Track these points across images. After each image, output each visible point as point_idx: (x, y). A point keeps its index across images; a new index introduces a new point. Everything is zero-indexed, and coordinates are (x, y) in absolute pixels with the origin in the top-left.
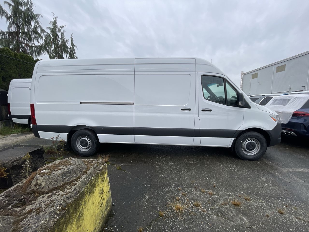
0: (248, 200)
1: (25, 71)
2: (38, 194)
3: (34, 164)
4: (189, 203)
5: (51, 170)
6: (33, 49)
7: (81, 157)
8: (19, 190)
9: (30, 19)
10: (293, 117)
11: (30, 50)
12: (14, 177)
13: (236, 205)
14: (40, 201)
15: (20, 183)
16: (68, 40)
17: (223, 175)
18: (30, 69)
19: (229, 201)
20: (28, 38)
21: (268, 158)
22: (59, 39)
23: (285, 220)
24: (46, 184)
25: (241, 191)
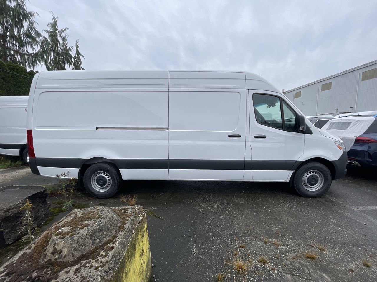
0: (324, 250)
1: (15, 86)
2: (59, 268)
3: (35, 213)
4: (251, 259)
5: (72, 228)
6: (26, 57)
7: (98, 199)
8: (28, 261)
9: (22, 19)
10: (355, 144)
11: (21, 59)
12: (7, 233)
13: (311, 258)
14: (64, 279)
15: (26, 249)
16: (71, 47)
17: (285, 218)
18: (22, 84)
19: (301, 254)
20: (19, 43)
21: (331, 194)
22: (60, 46)
23: (375, 276)
24: (69, 251)
25: (311, 239)
